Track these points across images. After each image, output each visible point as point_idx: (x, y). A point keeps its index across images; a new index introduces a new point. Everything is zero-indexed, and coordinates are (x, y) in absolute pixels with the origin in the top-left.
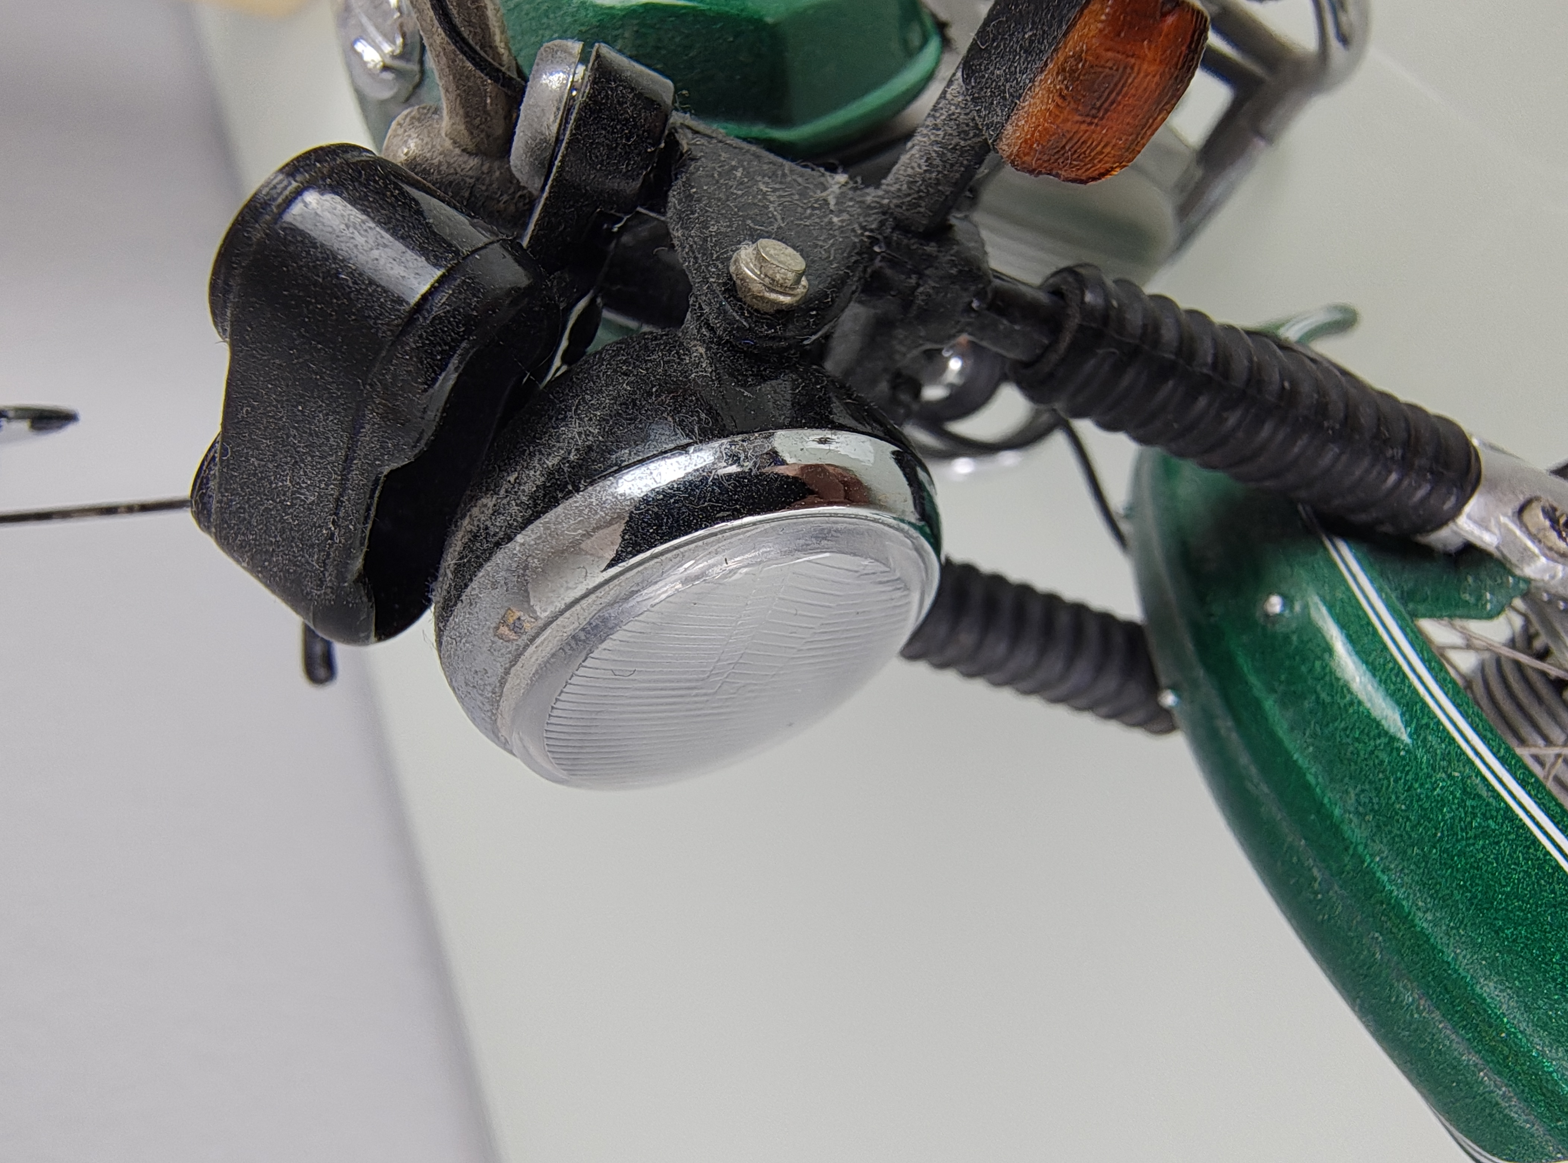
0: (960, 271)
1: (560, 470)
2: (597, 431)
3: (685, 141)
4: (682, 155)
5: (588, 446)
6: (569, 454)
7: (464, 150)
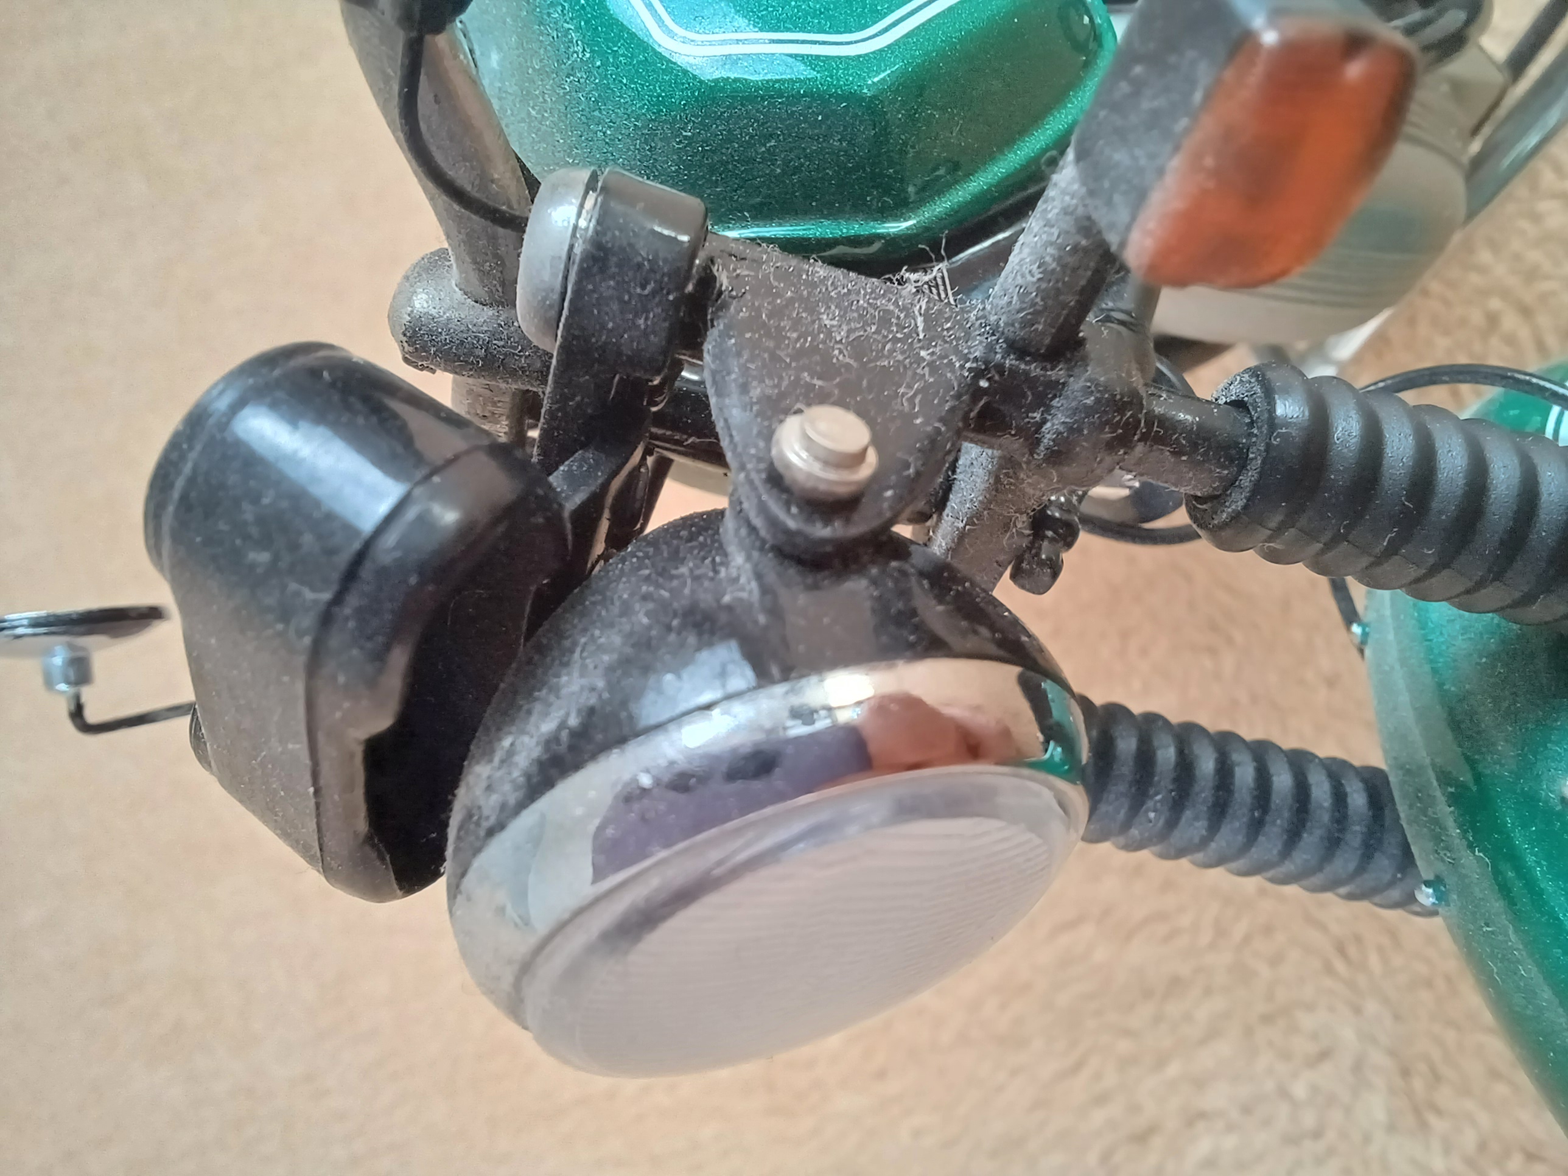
0: (1098, 401)
3: (725, 276)
4: (719, 295)
7: (476, 301)
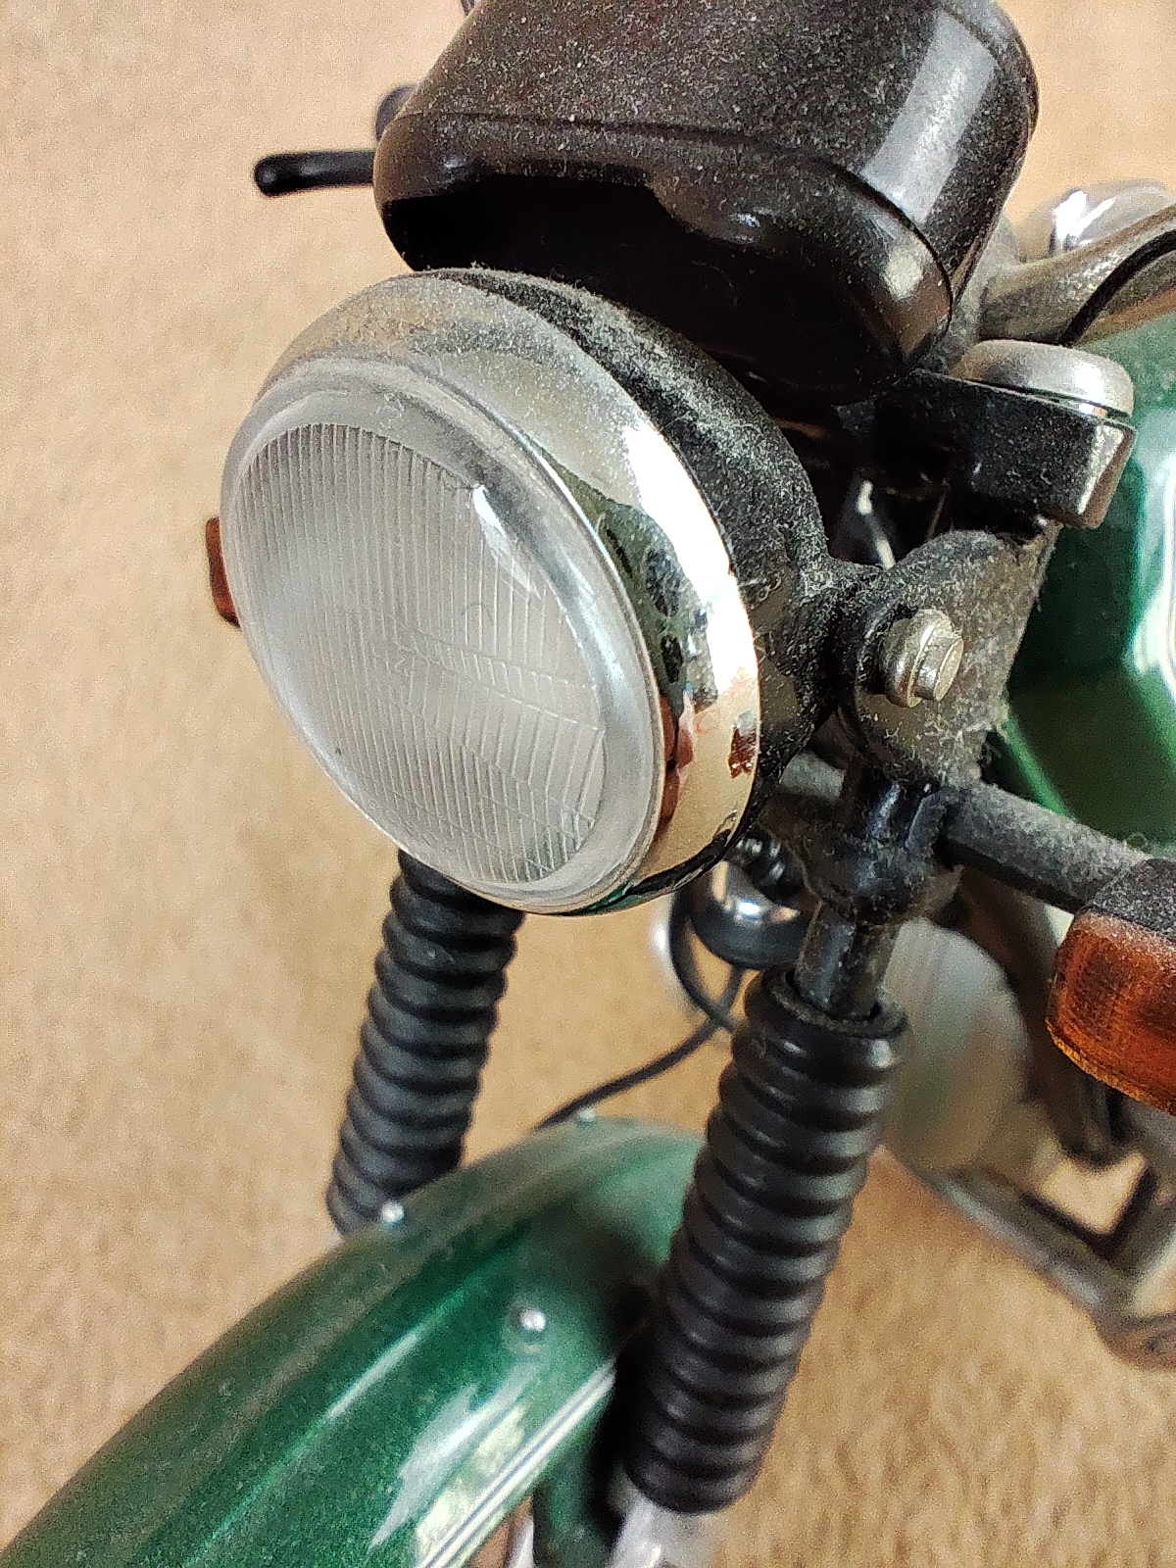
0: (908, 888)
1: (684, 409)
2: (735, 455)
3: (1031, 547)
4: (1021, 543)
5: (716, 444)
6: (704, 421)
7: (986, 290)
